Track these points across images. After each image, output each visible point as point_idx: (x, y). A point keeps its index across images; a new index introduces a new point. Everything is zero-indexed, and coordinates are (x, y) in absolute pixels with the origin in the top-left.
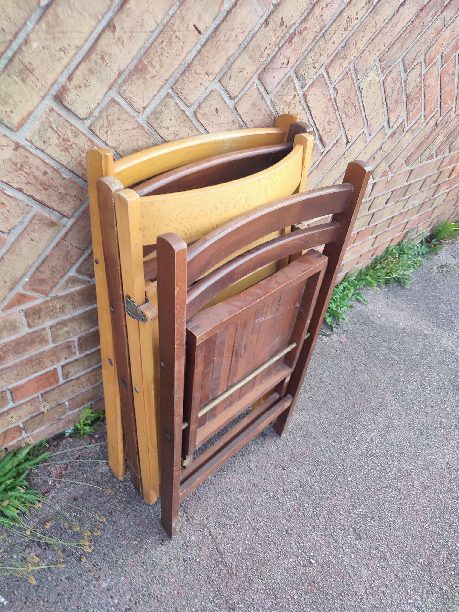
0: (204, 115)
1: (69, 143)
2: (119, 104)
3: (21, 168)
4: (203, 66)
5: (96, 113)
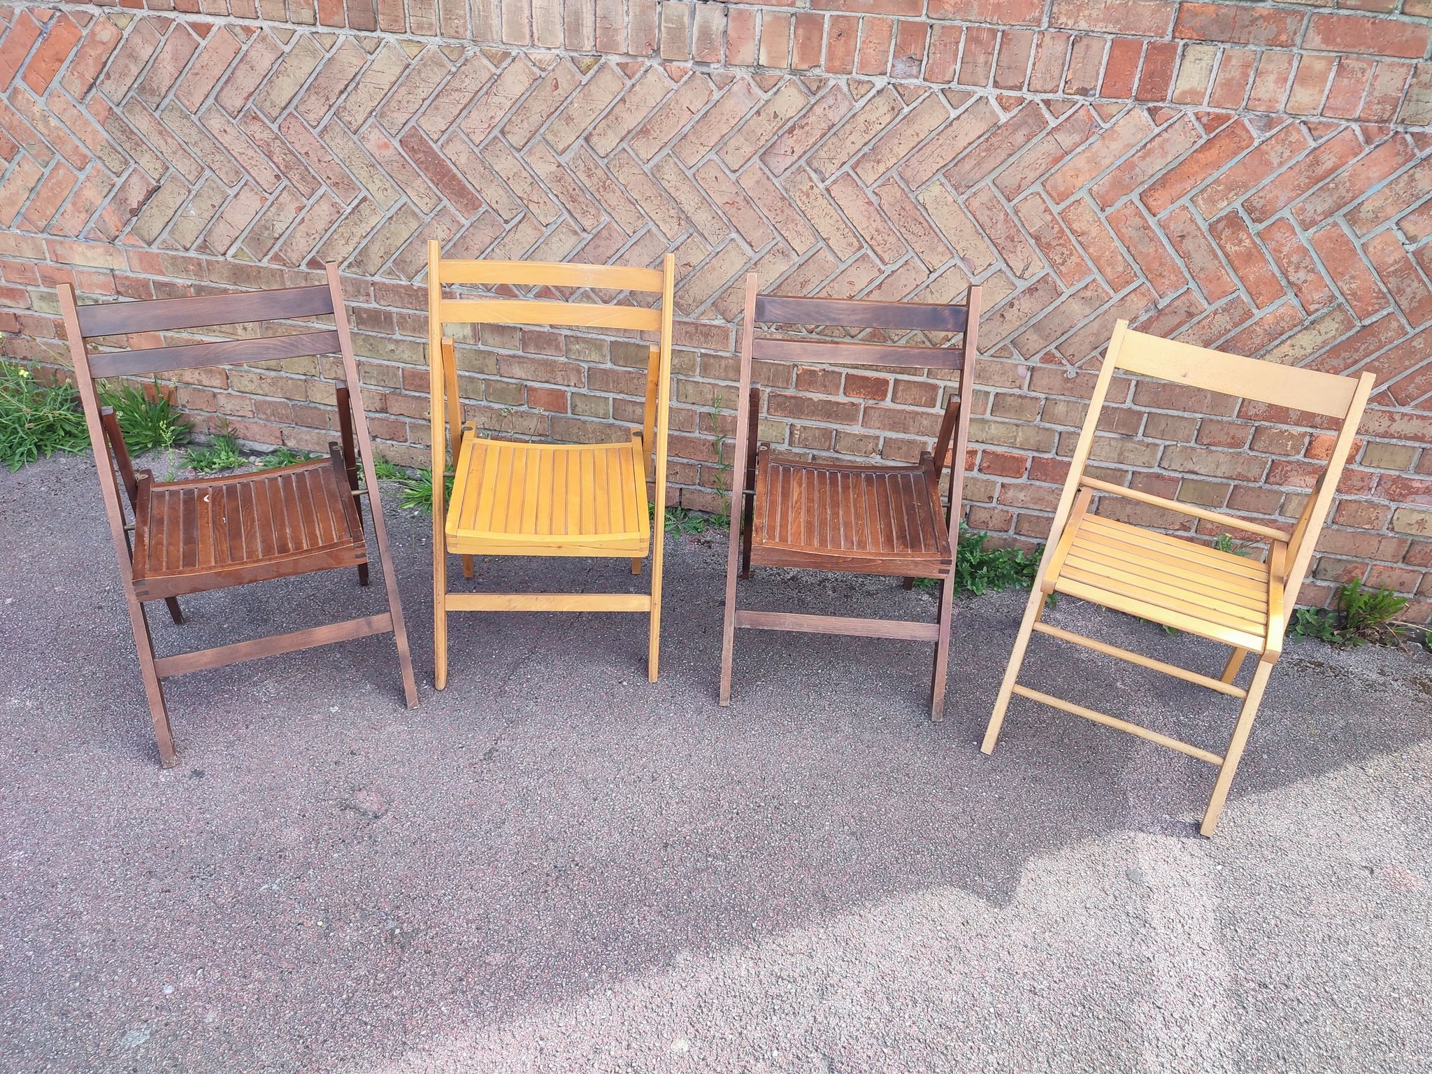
0: (704, 179)
1: (592, 173)
2: (628, 153)
4: (698, 139)
5: (611, 156)
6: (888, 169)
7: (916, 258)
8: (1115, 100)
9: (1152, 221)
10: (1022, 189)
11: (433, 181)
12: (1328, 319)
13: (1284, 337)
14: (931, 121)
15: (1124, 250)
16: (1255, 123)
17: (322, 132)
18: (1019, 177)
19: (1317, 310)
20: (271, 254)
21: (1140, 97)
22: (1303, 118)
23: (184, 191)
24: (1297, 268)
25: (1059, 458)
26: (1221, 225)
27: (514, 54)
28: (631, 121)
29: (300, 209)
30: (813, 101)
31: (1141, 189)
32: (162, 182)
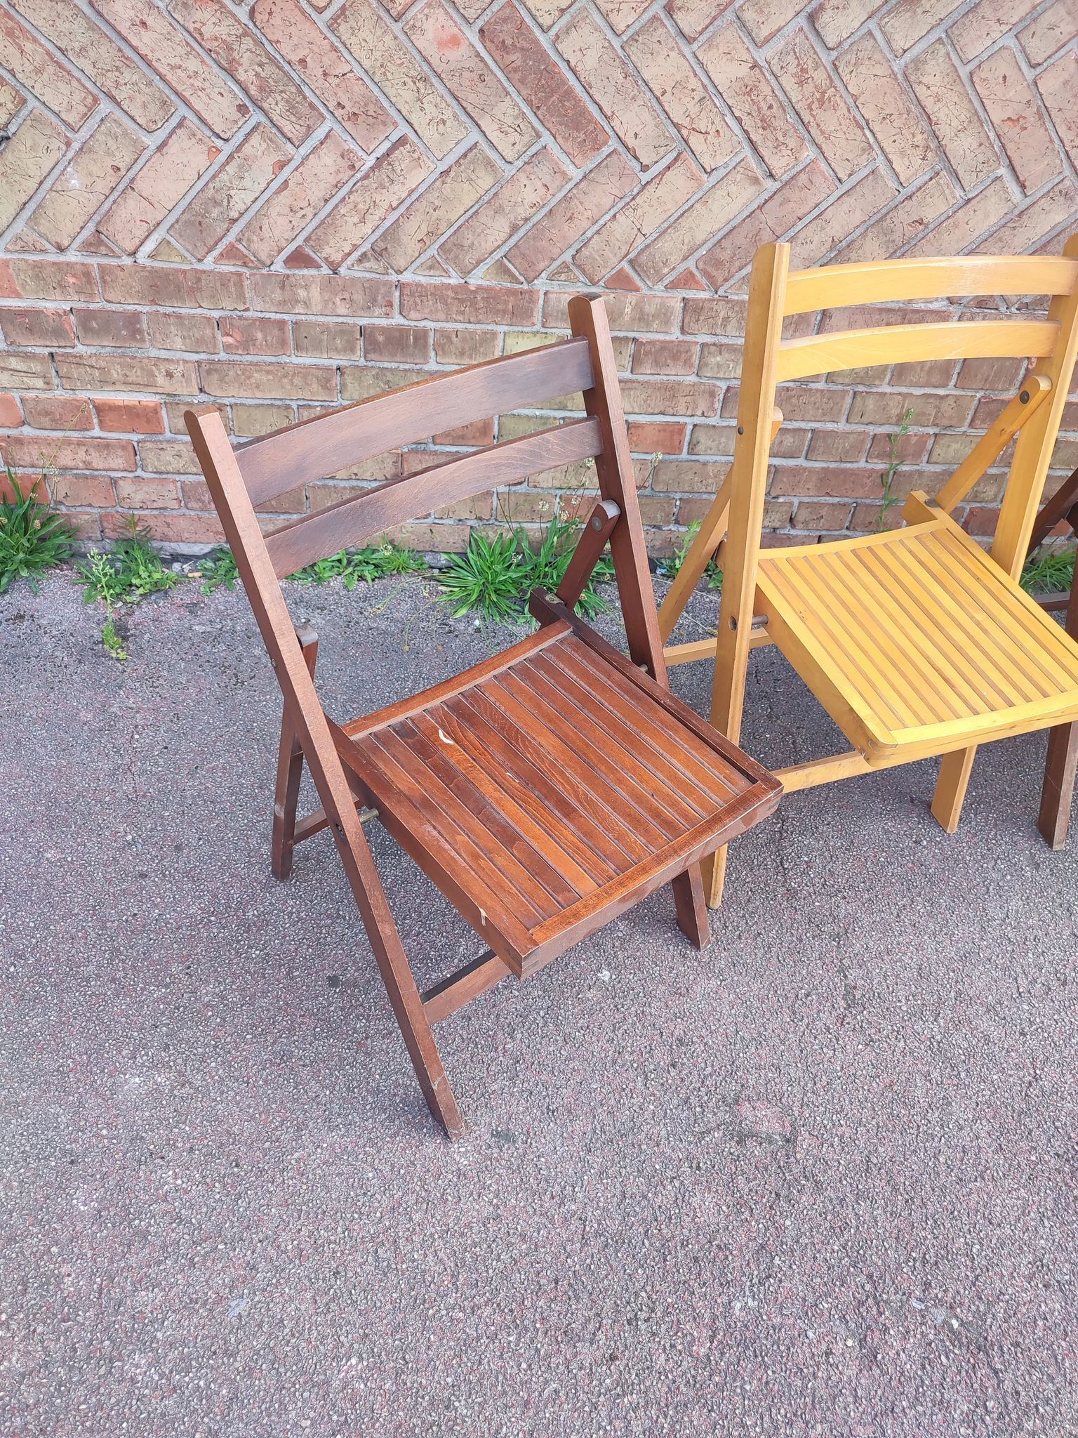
0: (985, 80)
1: (806, 76)
2: (875, 39)
3: (749, 94)
4: (995, 10)
5: (846, 45)
11: (529, 102)
17: (335, 19)
20: (220, 248)
23: (56, 144)
29: (282, 165)
32: (12, 128)
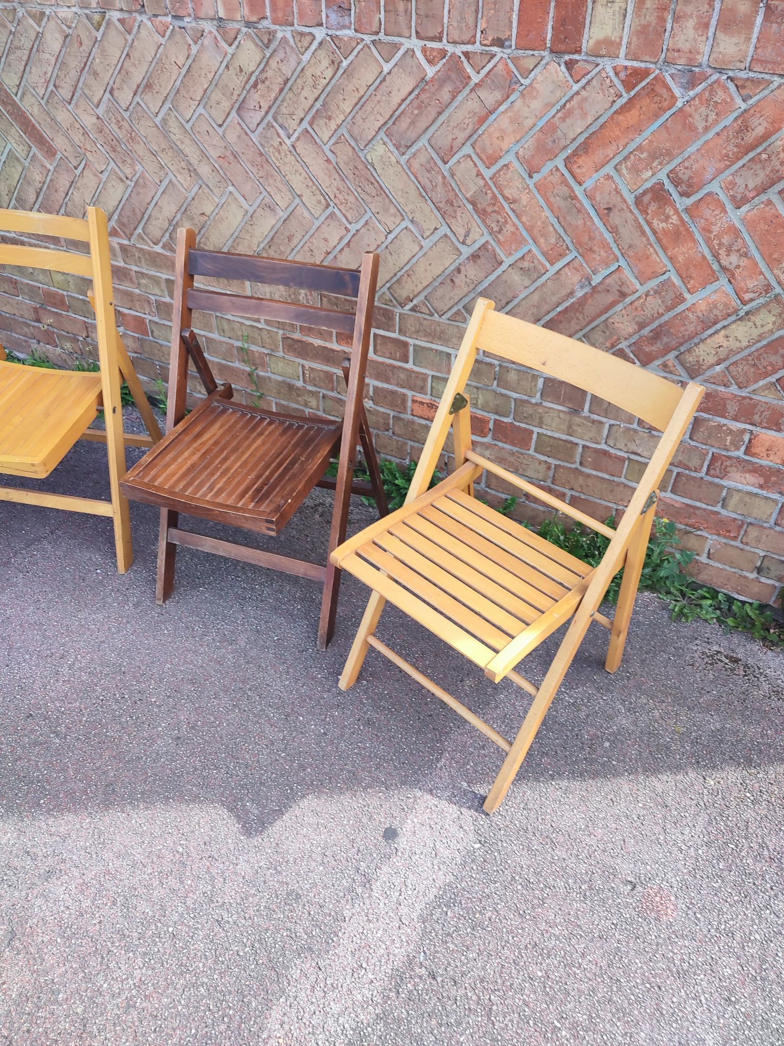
0: (199, 132)
6: (339, 126)
7: (374, 218)
8: (531, 52)
9: (578, 191)
10: (455, 150)
12: (764, 311)
13: (719, 326)
14: (367, 76)
15: (554, 221)
16: (677, 79)
18: (450, 137)
19: (752, 300)
21: (555, 49)
22: (731, 74)
24: (729, 252)
25: (517, 424)
26: (646, 199)
27: (47, 13)
28: (137, 76)
30: (268, 55)
31: (564, 155)
